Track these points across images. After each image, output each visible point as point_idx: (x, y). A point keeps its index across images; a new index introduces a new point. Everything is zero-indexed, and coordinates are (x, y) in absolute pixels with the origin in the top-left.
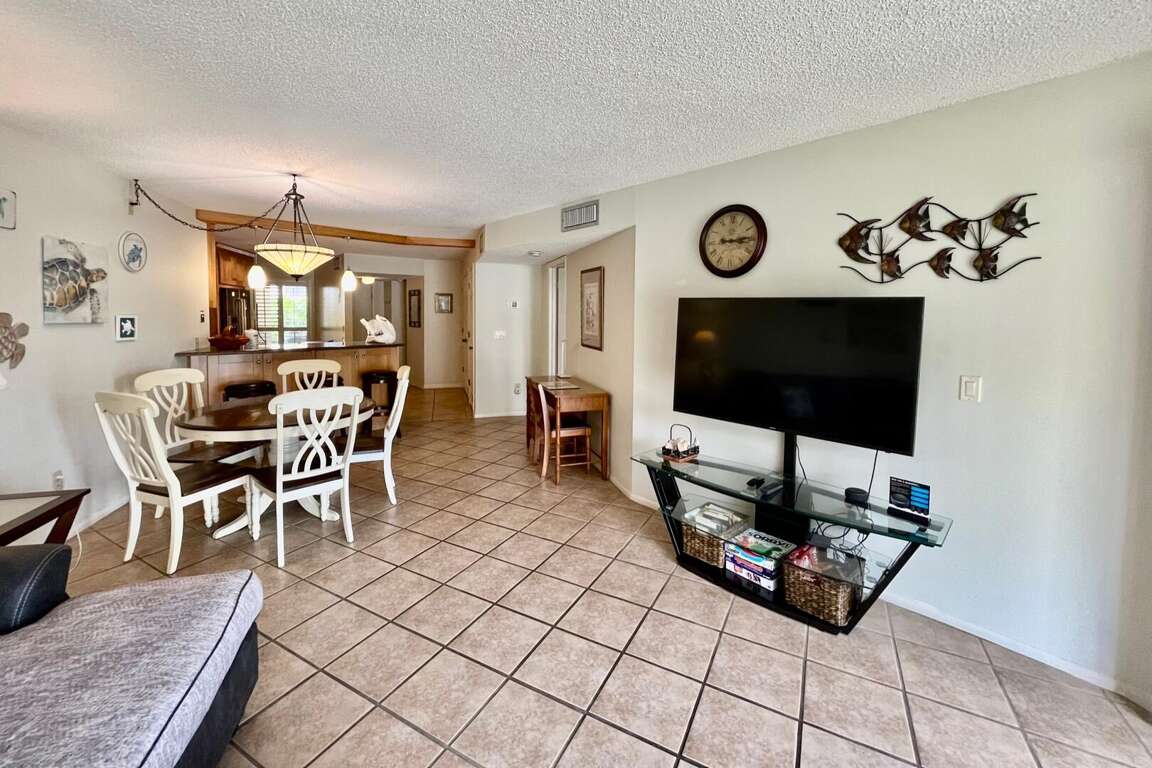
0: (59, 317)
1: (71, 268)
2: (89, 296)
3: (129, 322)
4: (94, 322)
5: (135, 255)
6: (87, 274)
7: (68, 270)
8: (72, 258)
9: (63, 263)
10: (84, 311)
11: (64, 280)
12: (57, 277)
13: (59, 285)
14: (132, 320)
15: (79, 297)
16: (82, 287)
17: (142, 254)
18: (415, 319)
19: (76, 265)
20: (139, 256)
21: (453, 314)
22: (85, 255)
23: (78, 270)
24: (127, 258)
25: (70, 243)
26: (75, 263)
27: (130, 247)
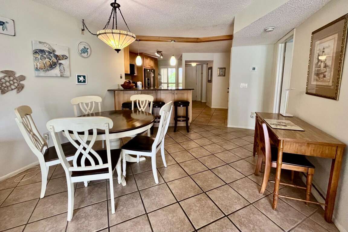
0: (42, 73)
1: (47, 54)
2: (58, 65)
3: (82, 77)
4: (61, 76)
5: (85, 51)
6: (57, 57)
7: (45, 54)
8: (47, 49)
9: (42, 51)
10: (56, 71)
11: (43, 58)
12: (39, 57)
13: (40, 60)
14: (84, 77)
15: (52, 66)
16: (54, 62)
17: (88, 50)
18: (210, 79)
19: (50, 53)
20: (87, 51)
21: (225, 77)
22: (55, 48)
23: (52, 55)
24: (80, 52)
25: (45, 43)
26: (49, 52)
27: (82, 47)
